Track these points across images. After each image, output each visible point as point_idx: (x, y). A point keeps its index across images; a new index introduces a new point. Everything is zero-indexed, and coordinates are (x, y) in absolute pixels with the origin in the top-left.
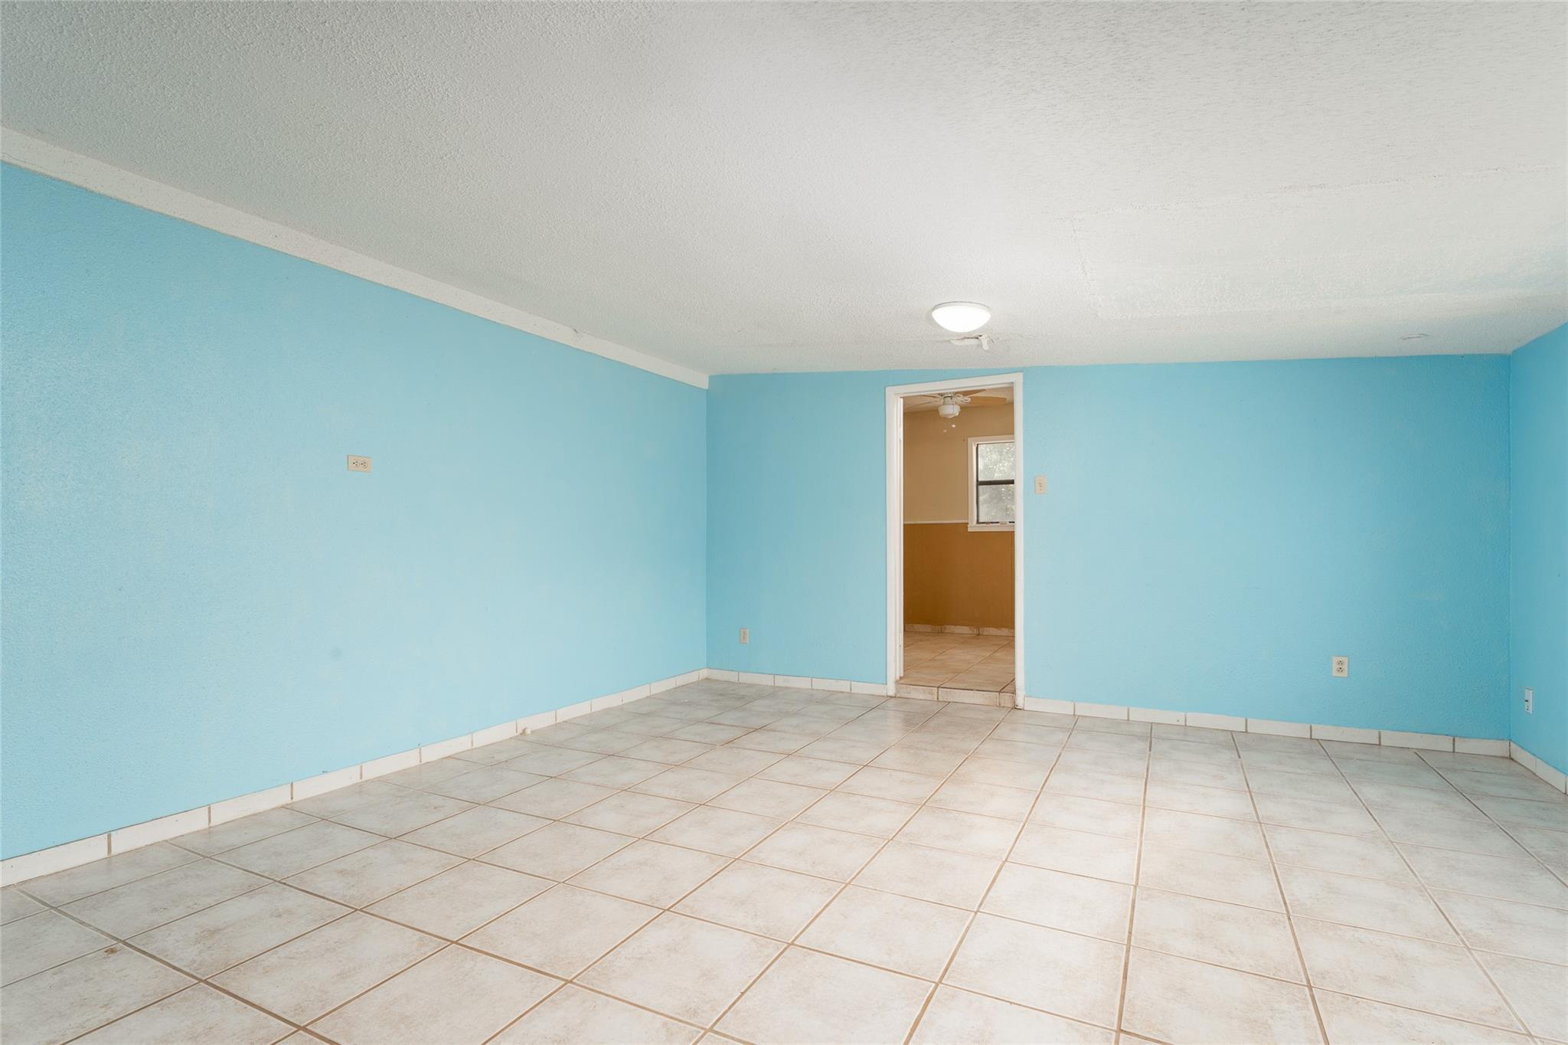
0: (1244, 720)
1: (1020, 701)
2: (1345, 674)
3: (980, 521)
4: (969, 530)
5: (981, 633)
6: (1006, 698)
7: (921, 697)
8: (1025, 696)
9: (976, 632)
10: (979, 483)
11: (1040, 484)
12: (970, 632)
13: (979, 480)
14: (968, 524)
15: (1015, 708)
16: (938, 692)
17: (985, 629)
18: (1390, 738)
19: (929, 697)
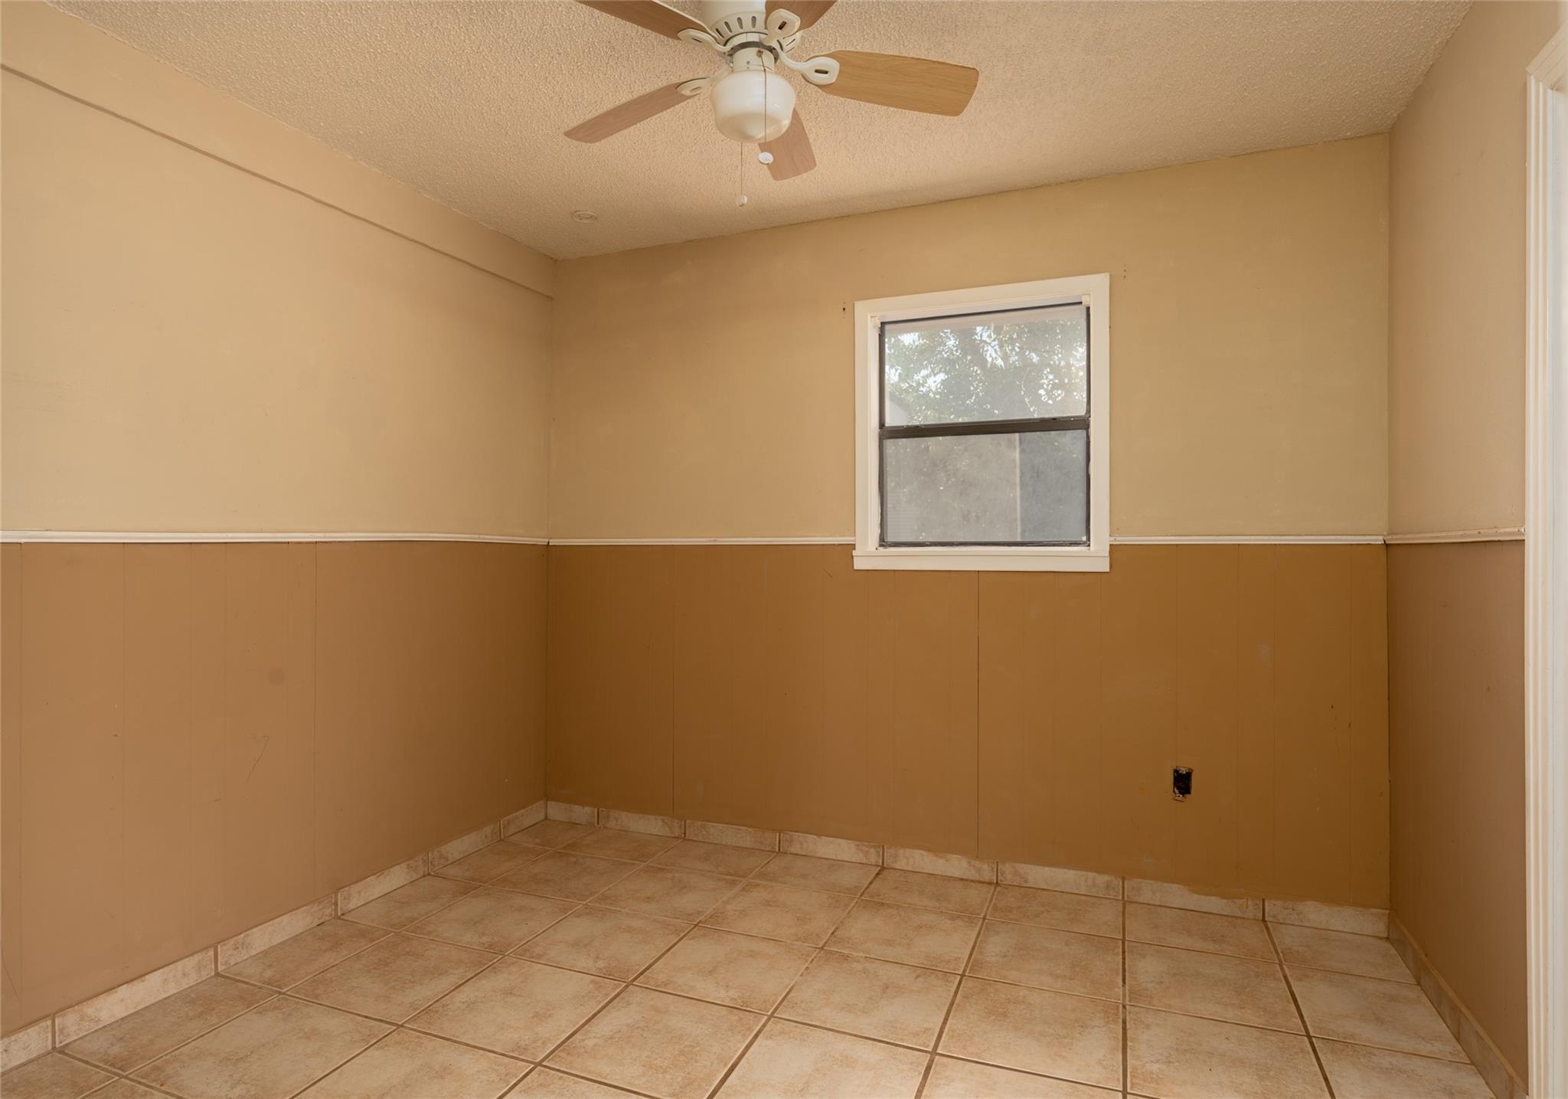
3: (890, 539)
4: (859, 564)
5: (888, 861)
9: (874, 858)
10: (888, 433)
12: (859, 857)
13: (889, 423)
14: (853, 546)
17: (901, 852)
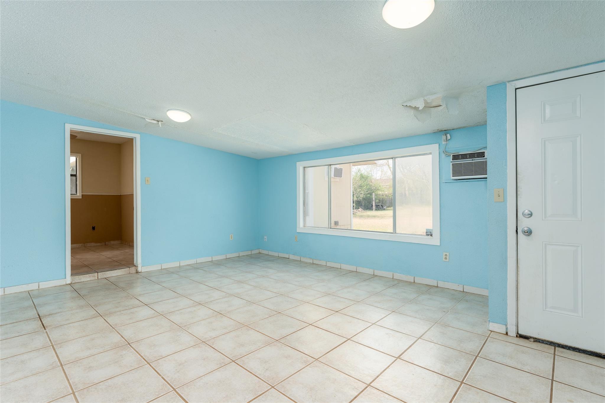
0: (211, 257)
1: (139, 269)
2: (232, 239)
6: (133, 270)
7: (89, 279)
8: (142, 267)
11: (147, 180)
15: (137, 272)
16: (98, 275)
18: (242, 254)
19: (92, 278)
